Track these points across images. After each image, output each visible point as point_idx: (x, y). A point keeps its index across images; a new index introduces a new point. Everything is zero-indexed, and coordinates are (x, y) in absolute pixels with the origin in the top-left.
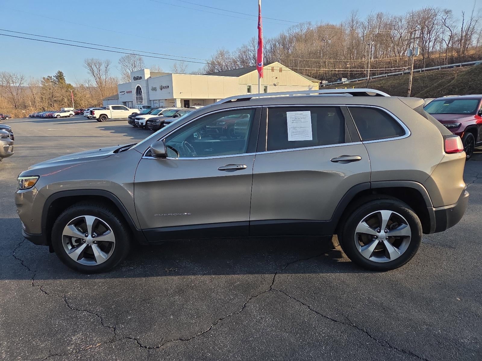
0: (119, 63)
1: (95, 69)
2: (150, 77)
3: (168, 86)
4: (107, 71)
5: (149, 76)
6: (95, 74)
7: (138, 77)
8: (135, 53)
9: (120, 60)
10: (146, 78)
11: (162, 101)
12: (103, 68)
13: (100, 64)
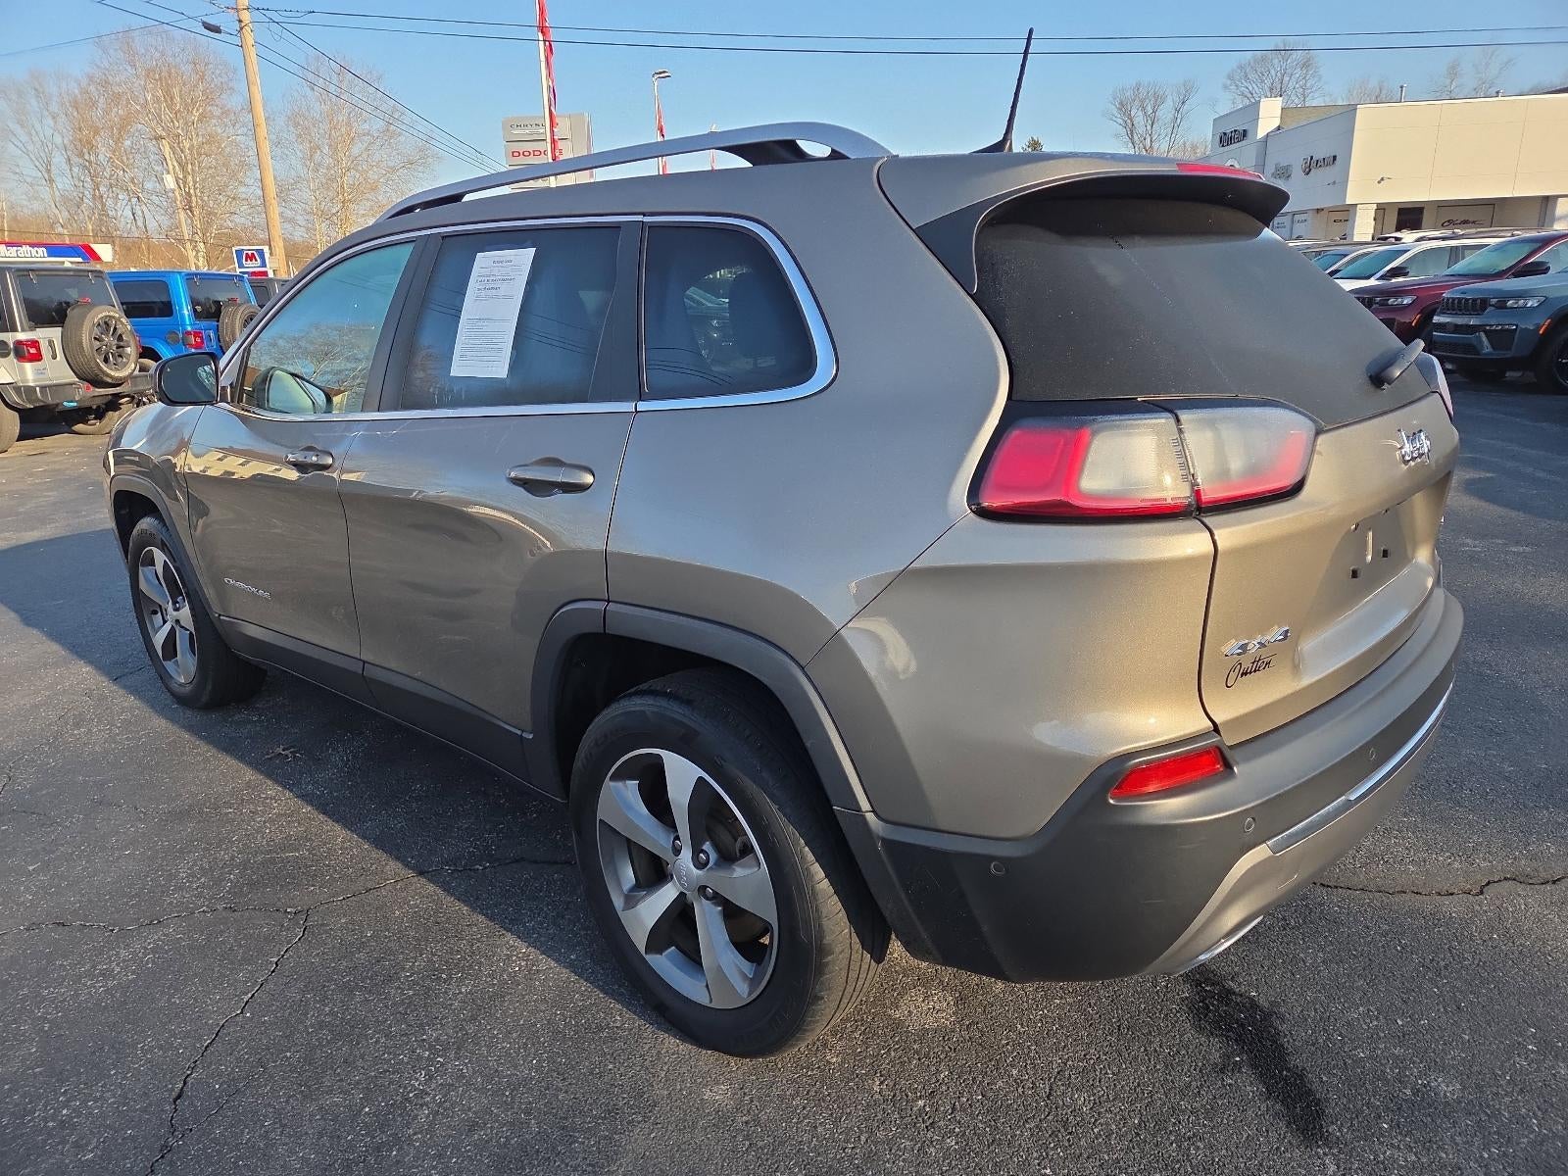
0: (1226, 87)
1: (1139, 119)
2: (1279, 128)
3: (1335, 158)
4: (1179, 120)
5: (1276, 123)
6: (1136, 138)
7: (1235, 131)
8: (1292, 42)
9: (1230, 77)
10: (1261, 134)
11: (1303, 217)
12: (1166, 112)
13: (1159, 100)
